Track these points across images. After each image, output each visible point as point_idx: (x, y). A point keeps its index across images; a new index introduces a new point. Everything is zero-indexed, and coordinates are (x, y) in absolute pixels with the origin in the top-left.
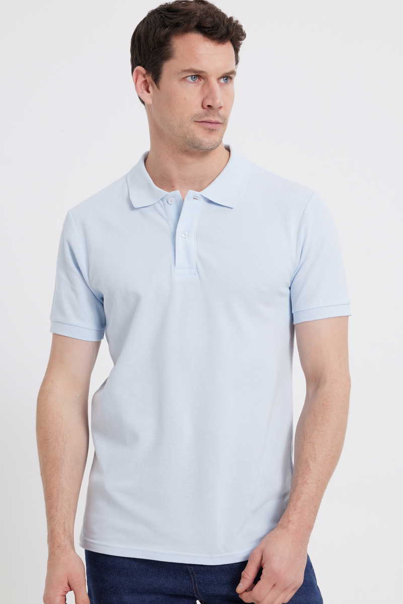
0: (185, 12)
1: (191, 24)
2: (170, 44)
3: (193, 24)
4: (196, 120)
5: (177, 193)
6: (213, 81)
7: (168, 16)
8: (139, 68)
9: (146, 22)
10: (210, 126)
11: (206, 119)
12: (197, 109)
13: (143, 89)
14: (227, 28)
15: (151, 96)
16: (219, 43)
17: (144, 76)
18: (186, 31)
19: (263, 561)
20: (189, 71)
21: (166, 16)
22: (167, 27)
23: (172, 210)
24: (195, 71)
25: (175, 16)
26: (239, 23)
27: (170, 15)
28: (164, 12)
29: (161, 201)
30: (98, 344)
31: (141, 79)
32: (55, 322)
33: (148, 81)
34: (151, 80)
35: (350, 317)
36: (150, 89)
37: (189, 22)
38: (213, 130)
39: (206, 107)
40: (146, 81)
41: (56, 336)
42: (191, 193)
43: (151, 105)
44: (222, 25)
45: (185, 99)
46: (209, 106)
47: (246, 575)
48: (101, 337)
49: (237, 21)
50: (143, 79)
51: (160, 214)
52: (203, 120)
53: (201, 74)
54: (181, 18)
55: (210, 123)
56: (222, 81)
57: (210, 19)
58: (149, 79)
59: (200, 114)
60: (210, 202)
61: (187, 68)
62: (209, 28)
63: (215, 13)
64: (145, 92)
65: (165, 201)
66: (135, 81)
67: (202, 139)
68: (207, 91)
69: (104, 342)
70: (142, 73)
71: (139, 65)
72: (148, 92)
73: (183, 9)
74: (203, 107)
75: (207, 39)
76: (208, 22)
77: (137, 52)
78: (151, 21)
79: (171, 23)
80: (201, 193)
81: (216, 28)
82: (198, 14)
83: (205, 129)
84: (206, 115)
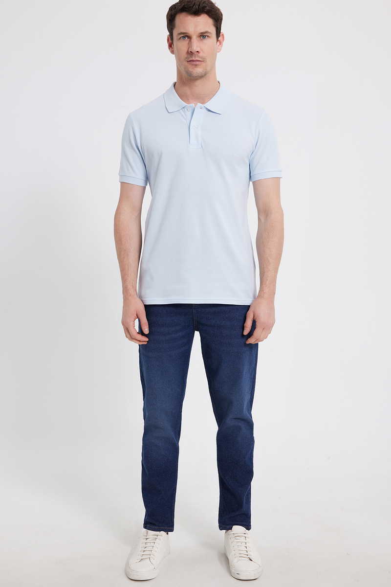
5: (193, 105)
19: (255, 318)
23: (189, 114)
29: (183, 109)
30: (144, 188)
32: (121, 176)
35: (281, 179)
41: (123, 183)
42: (199, 105)
47: (247, 326)
48: (147, 185)
51: (182, 115)
60: (209, 111)
65: (186, 110)
69: (148, 187)
80: (204, 105)
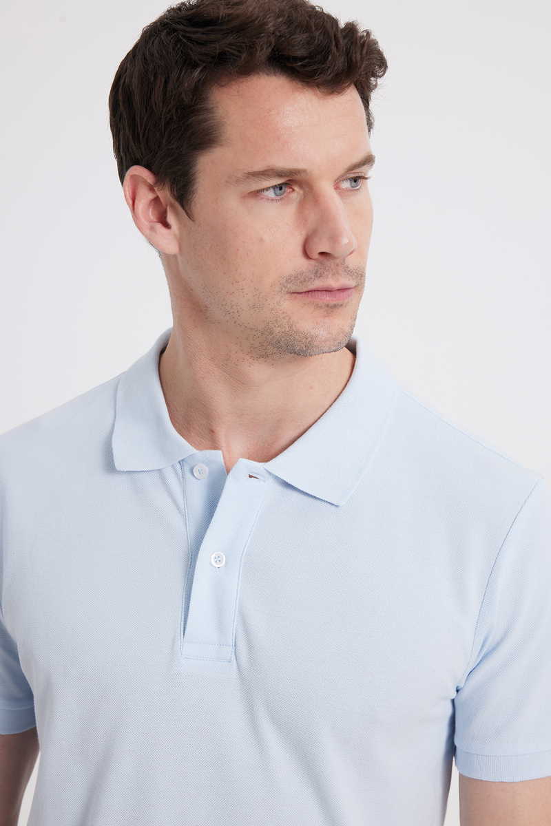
0: (235, 23)
1: (258, 54)
2: (207, 110)
3: (262, 53)
4: (293, 288)
6: (326, 187)
7: (193, 36)
8: (138, 171)
9: (139, 56)
10: (327, 299)
11: (317, 284)
12: (294, 262)
13: (152, 217)
14: (348, 53)
15: (175, 235)
16: (332, 93)
17: (151, 189)
18: (247, 70)
20: (265, 174)
21: (189, 39)
22: (195, 66)
24: (280, 174)
25: (212, 37)
26: (372, 37)
27: (199, 33)
28: (181, 27)
29: (178, 466)
31: (145, 197)
33: (162, 200)
34: (172, 200)
36: (171, 219)
37: (251, 48)
38: (335, 306)
39: (316, 256)
40: (156, 200)
43: (175, 256)
44: (334, 48)
45: (261, 240)
46: (322, 254)
49: (368, 34)
50: (151, 196)
52: (312, 287)
53: (297, 177)
54: (230, 39)
55: (328, 291)
56: (346, 185)
57: (301, 37)
58: (165, 194)
59: (302, 273)
61: (259, 167)
62: (302, 59)
63: (310, 16)
64: (159, 227)
66: (131, 202)
67: (313, 332)
68: (312, 217)
70: (145, 182)
71: (137, 163)
72: (166, 225)
73: (229, 15)
74: (306, 254)
75: (300, 85)
76: (299, 46)
77: (127, 131)
78: (152, 55)
79: (206, 55)
81: (319, 57)
82: (270, 26)
83: (318, 307)
84: (318, 275)
